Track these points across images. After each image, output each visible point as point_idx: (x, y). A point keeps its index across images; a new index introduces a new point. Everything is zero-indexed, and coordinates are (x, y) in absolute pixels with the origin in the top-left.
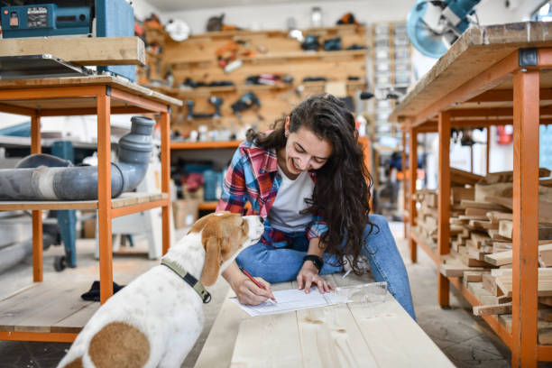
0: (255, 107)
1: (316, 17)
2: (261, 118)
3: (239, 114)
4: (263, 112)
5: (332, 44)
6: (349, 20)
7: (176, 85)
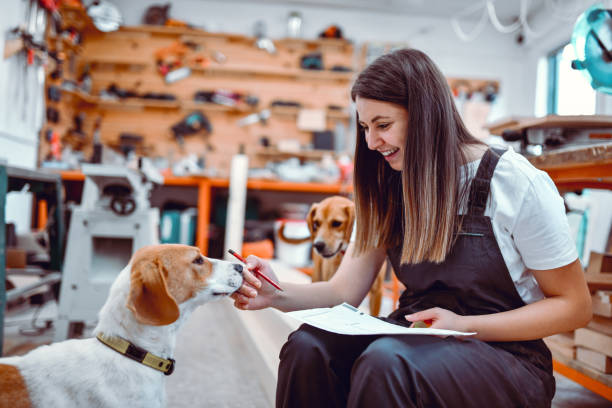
0: (204, 132)
1: (295, 24)
2: (210, 148)
3: (181, 139)
4: (214, 140)
5: (311, 61)
6: (335, 34)
7: (95, 92)
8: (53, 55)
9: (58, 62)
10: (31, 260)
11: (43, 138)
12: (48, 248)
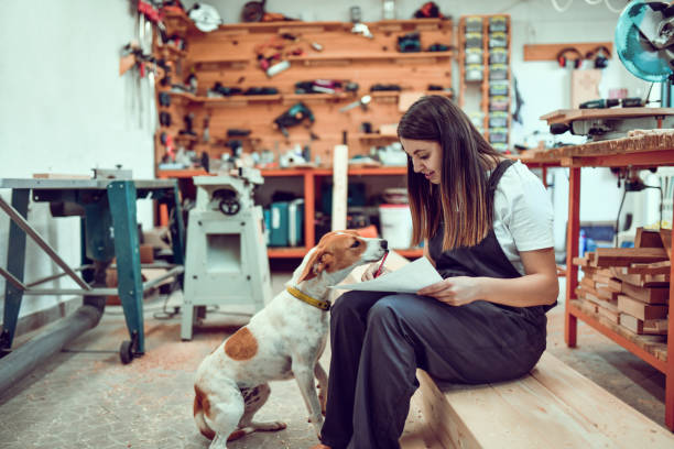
0: (306, 122)
1: (389, 6)
2: (314, 137)
3: (285, 131)
4: (316, 130)
5: (408, 42)
7: (201, 92)
8: (161, 64)
9: (167, 69)
10: (158, 255)
11: (158, 142)
12: (171, 244)
